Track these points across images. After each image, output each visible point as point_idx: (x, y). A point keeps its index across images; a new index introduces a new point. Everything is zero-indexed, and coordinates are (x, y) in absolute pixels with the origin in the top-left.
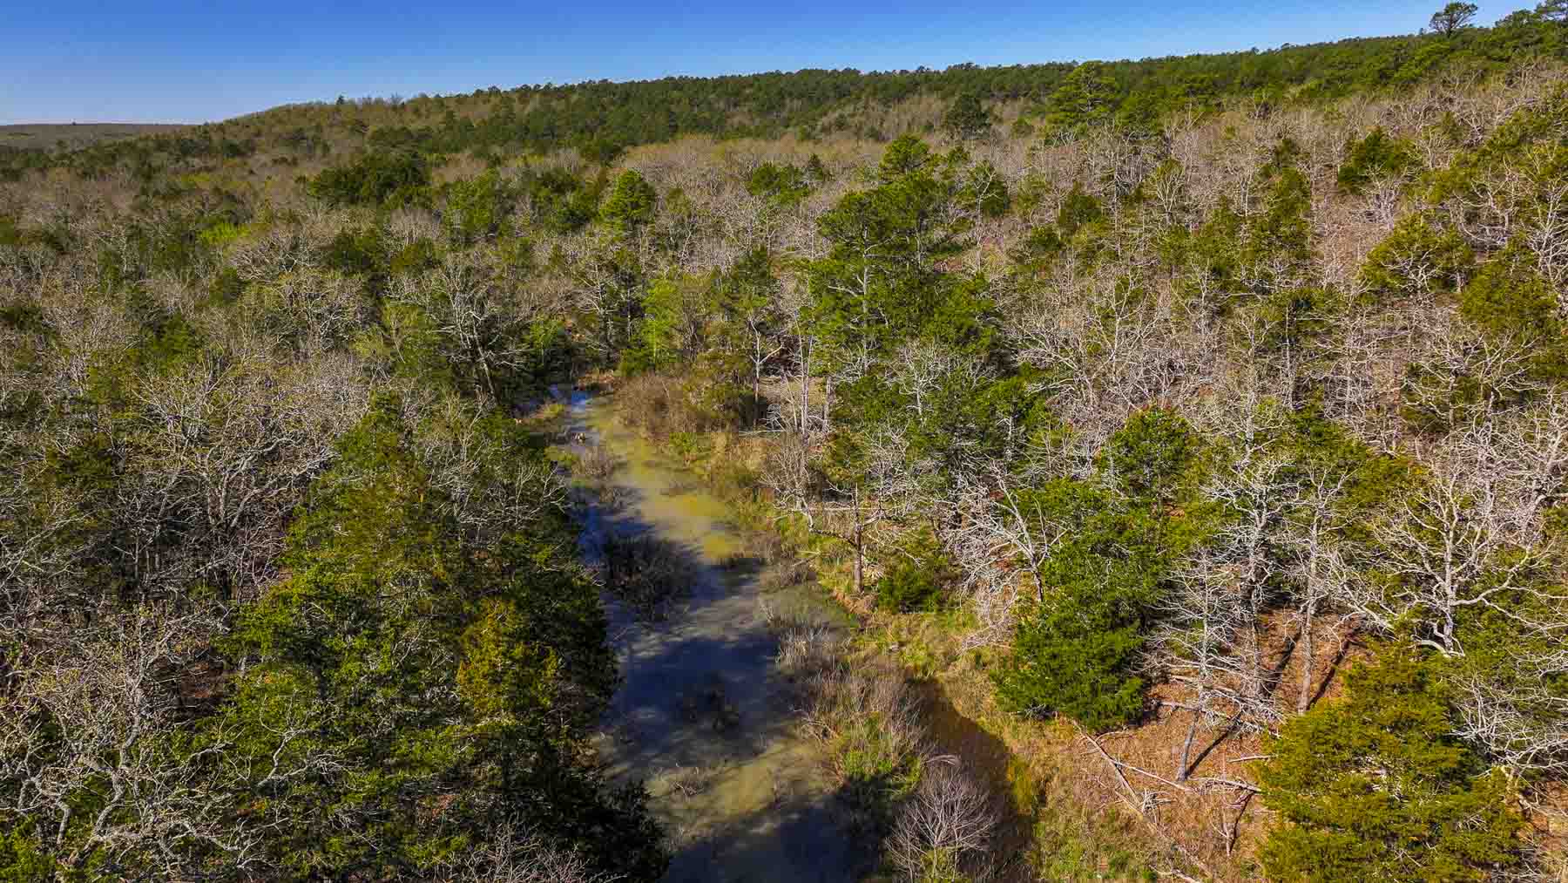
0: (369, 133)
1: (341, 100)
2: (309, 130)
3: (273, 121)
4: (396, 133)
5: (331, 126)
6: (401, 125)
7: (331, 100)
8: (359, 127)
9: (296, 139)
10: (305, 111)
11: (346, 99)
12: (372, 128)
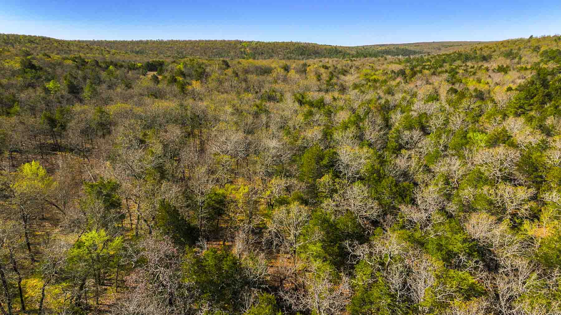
0: (541, 51)
1: (531, 37)
2: (515, 49)
3: (501, 46)
4: (554, 52)
5: (525, 48)
6: (556, 48)
7: (527, 37)
8: (536, 49)
9: (509, 55)
10: (514, 42)
11: (534, 36)
12: (543, 49)
